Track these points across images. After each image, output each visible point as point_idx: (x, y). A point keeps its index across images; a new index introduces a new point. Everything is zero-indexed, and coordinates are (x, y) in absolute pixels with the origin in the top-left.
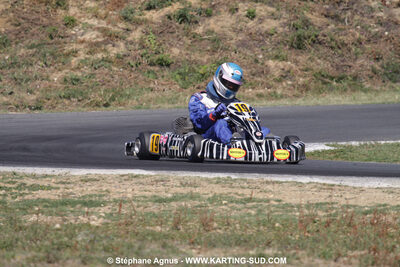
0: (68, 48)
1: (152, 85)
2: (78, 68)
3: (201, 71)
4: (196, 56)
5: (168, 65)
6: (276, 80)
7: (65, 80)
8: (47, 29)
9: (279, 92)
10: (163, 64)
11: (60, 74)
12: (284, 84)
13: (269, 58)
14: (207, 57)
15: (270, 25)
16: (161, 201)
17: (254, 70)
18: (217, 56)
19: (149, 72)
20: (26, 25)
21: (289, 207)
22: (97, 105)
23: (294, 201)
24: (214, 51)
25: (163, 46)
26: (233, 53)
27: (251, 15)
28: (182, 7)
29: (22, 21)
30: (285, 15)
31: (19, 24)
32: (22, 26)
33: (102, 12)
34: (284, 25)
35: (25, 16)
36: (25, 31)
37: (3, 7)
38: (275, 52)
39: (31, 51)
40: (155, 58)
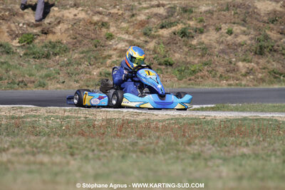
0: (106, 53)
2: (111, 66)
3: (192, 69)
4: (191, 59)
5: (171, 65)
6: (242, 75)
7: (101, 74)
8: (94, 41)
9: (243, 83)
11: (99, 70)
12: (248, 78)
13: (239, 60)
14: (198, 59)
15: (242, 39)
17: (229, 69)
18: (204, 59)
19: (158, 69)
20: (80, 38)
24: (203, 56)
25: (169, 52)
26: (215, 57)
27: (230, 32)
28: (184, 26)
29: (78, 36)
30: (252, 32)
31: (76, 38)
32: (77, 40)
33: (131, 30)
34: (252, 39)
35: (81, 32)
36: (80, 42)
37: (66, 26)
38: (244, 57)
39: (82, 55)
40: (162, 61)
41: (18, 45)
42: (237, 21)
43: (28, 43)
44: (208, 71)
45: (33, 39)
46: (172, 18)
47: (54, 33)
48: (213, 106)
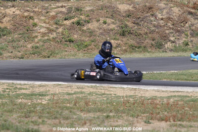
0: (34, 35)
1: (66, 49)
2: (38, 43)
3: (85, 44)
4: (83, 38)
5: (73, 42)
6: (114, 48)
7: (33, 47)
8: (26, 27)
10: (71, 41)
12: (117, 49)
13: (112, 39)
14: (87, 39)
15: (112, 26)
16: (69, 94)
18: (91, 38)
19: (65, 44)
20: (18, 26)
21: (119, 97)
22: (45, 57)
23: (121, 95)
24: (90, 37)
25: (71, 34)
26: (98, 37)
27: (105, 23)
28: (78, 19)
29: (16, 24)
30: (118, 22)
32: (16, 26)
33: (47, 21)
34: (118, 27)
35: (17, 22)
36: (17, 28)
37: (9, 19)
38: (114, 37)
39: (20, 36)
40: (68, 39)
42: (108, 16)
44: (94, 45)
46: (70, 14)
47: (2, 23)
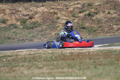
0: (57, 25)
1: (80, 34)
2: (59, 31)
3: (94, 30)
4: (93, 25)
5: (85, 28)
6: (116, 31)
7: (56, 34)
8: (52, 20)
9: (116, 34)
10: (83, 28)
12: (118, 32)
13: (114, 25)
14: (96, 25)
15: (114, 15)
17: (110, 28)
18: (99, 25)
19: (79, 31)
25: (84, 23)
26: (104, 24)
28: (89, 12)
29: (45, 19)
30: (118, 12)
31: (44, 20)
32: (45, 20)
33: (67, 15)
34: (118, 15)
35: (46, 17)
36: (46, 21)
37: (39, 15)
38: (115, 23)
39: (47, 27)
40: (81, 27)
41: (20, 24)
42: (112, 8)
43: (24, 23)
44: (101, 30)
45: (26, 21)
46: (84, 9)
47: (35, 18)
48: (108, 44)
